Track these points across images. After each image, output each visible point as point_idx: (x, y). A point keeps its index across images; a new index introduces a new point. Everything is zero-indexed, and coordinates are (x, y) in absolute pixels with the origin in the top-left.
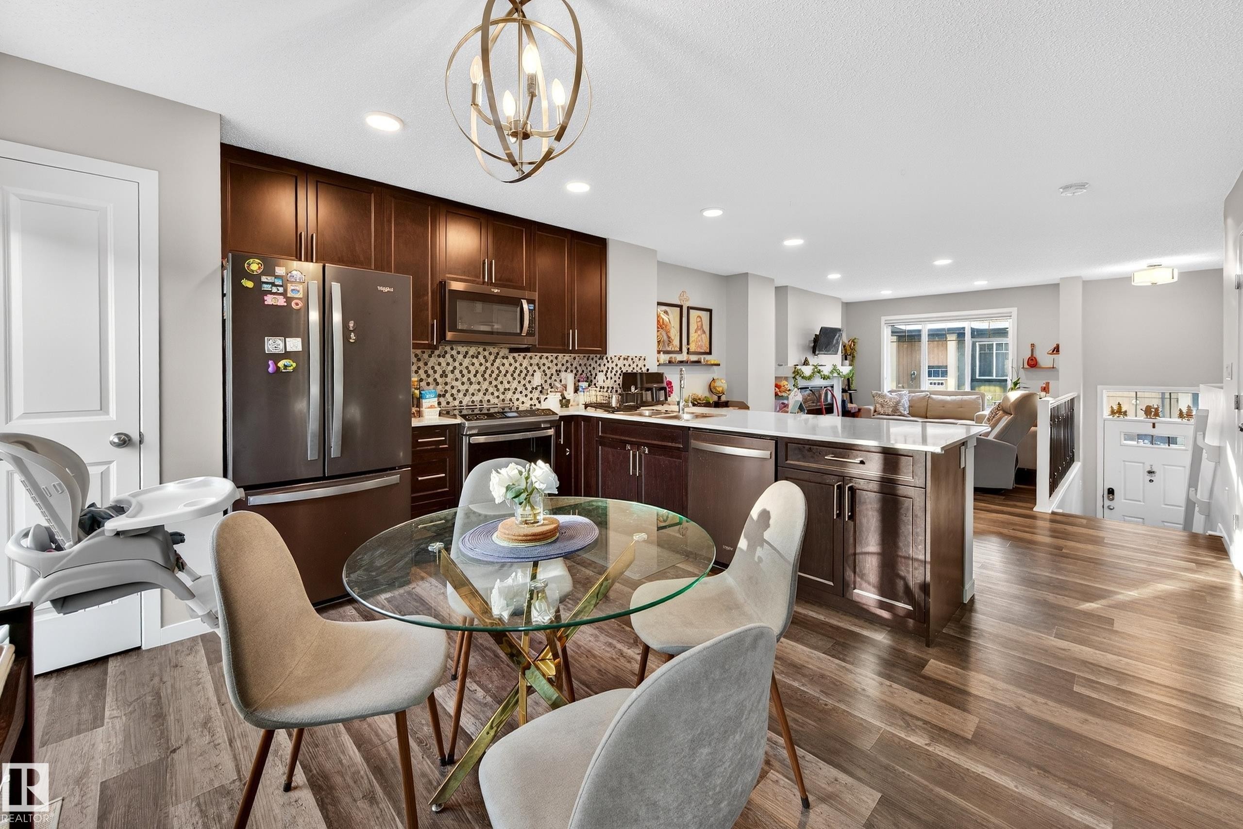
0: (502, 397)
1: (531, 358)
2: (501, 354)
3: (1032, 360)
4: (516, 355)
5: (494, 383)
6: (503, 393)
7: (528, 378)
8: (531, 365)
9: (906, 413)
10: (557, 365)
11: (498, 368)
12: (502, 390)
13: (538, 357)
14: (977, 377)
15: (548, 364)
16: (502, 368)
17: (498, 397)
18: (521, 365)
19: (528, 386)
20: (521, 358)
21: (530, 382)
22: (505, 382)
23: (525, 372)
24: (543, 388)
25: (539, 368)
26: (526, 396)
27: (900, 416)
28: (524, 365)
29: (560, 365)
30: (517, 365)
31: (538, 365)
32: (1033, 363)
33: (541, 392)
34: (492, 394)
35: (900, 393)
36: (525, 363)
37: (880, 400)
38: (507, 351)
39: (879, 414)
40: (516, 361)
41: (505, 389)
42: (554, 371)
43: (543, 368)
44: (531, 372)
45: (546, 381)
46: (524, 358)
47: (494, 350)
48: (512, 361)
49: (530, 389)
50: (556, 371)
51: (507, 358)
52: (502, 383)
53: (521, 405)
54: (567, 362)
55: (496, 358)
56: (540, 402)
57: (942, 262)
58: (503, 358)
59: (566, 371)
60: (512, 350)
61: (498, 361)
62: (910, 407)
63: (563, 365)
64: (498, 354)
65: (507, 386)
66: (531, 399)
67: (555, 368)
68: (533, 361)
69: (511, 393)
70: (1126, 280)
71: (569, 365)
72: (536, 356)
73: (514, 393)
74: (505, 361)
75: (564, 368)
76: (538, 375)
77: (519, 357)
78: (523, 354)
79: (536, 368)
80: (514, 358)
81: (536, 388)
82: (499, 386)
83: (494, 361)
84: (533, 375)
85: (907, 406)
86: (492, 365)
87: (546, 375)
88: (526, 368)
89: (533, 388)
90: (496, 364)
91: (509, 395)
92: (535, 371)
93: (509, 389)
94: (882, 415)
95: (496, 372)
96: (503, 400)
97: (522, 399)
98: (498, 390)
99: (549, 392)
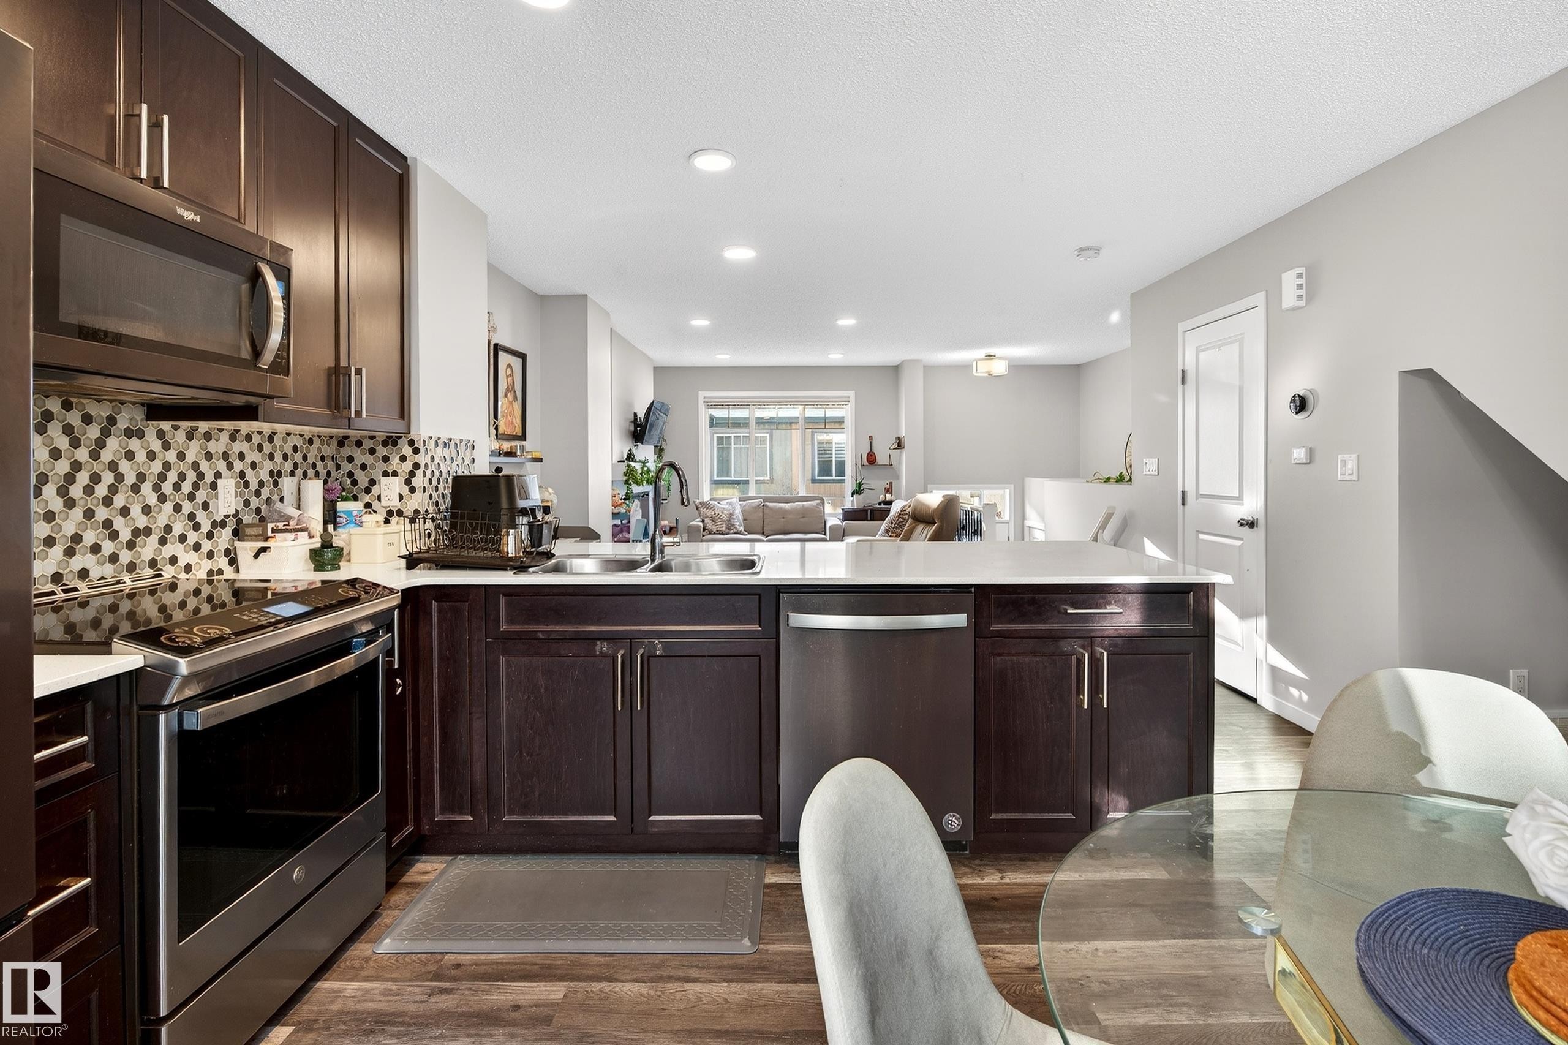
0: (126, 557)
1: (208, 436)
2: (122, 424)
3: (871, 455)
4: (166, 426)
5: (102, 513)
6: (131, 545)
7: (201, 496)
8: (209, 456)
9: (742, 528)
10: (271, 457)
11: (113, 466)
12: (125, 535)
13: (225, 437)
14: (817, 478)
15: (252, 456)
16: (124, 466)
17: (114, 558)
18: (181, 456)
19: (201, 517)
20: (180, 437)
21: (205, 506)
22: (136, 510)
23: (191, 476)
24: (239, 522)
25: (230, 466)
26: (197, 547)
27: (735, 533)
28: (190, 457)
29: (278, 458)
30: (171, 456)
31: (225, 456)
32: (871, 459)
33: (236, 533)
34: (96, 549)
35: (729, 501)
36: (193, 452)
37: (709, 513)
38: (139, 415)
39: (710, 533)
40: (166, 446)
41: (136, 533)
42: (265, 476)
43: (238, 466)
44: (209, 478)
45: (247, 503)
46: (190, 436)
47: (100, 411)
48: (156, 445)
49: (206, 527)
50: (272, 473)
51: (141, 435)
52: (125, 512)
53: (183, 576)
54: (295, 449)
55: (106, 433)
56: (233, 562)
57: (847, 322)
58: (129, 433)
59: (292, 474)
60: (156, 411)
61: (112, 443)
62: (744, 520)
63: (285, 457)
64: (112, 420)
65: (142, 522)
66: (210, 555)
67: (268, 465)
68: (213, 447)
69: (153, 539)
70: (965, 368)
71: (298, 457)
72: (221, 430)
73: (163, 541)
74: (134, 444)
75: (288, 466)
76: (228, 485)
77: (177, 432)
78: (185, 425)
79: (221, 466)
80: (161, 434)
81: (223, 524)
82: (119, 523)
83: (101, 444)
84: (214, 486)
85: (741, 518)
86: (95, 455)
87: (246, 485)
88: (195, 466)
89: (214, 524)
90: (107, 455)
91: (148, 549)
92: (218, 475)
93: (147, 531)
94: (714, 533)
95: (108, 478)
96: (131, 567)
97: (186, 557)
98: (114, 536)
99: (270, 534)
